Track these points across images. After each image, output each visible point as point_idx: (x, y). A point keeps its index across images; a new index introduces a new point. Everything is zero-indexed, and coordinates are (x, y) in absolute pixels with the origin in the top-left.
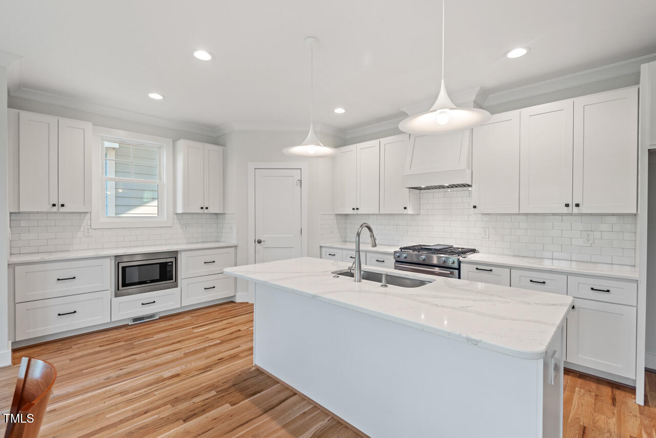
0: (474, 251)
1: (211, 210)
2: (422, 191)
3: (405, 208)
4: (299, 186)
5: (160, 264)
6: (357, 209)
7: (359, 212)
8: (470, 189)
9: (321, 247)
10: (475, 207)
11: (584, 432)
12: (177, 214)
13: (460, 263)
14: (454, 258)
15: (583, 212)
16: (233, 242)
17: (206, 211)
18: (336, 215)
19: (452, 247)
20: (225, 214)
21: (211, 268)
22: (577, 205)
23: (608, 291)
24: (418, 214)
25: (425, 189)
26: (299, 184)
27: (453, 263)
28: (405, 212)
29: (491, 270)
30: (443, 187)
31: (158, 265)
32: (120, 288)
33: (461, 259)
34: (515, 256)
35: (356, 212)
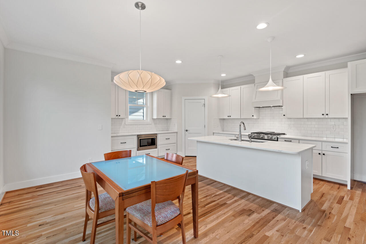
0: (284, 134)
1: (166, 117)
2: (260, 108)
3: (253, 116)
4: (204, 107)
5: (152, 139)
6: (230, 116)
7: (231, 118)
8: (283, 107)
9: (213, 133)
10: (284, 115)
11: (322, 196)
12: (153, 119)
13: (278, 138)
14: (275, 136)
15: (330, 117)
16: (176, 131)
17: (165, 118)
18: (220, 119)
19: (274, 132)
20: (171, 119)
21: (168, 141)
22: (327, 115)
23: (338, 148)
24: (258, 119)
25: (262, 107)
26: (204, 106)
27: (275, 138)
28: (253, 117)
29: (291, 141)
30: (270, 107)
31: (151, 139)
32: (139, 147)
33: (278, 137)
34: (302, 136)
35: (229, 118)
